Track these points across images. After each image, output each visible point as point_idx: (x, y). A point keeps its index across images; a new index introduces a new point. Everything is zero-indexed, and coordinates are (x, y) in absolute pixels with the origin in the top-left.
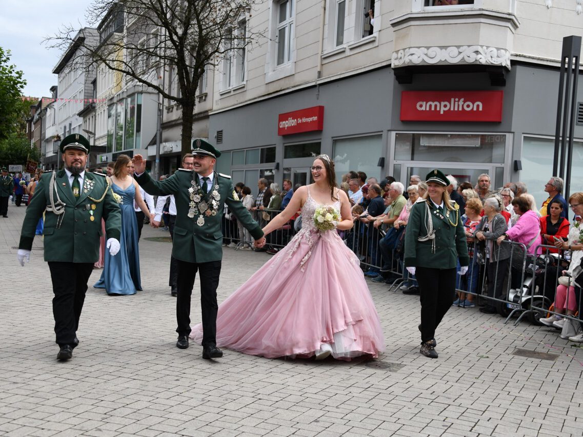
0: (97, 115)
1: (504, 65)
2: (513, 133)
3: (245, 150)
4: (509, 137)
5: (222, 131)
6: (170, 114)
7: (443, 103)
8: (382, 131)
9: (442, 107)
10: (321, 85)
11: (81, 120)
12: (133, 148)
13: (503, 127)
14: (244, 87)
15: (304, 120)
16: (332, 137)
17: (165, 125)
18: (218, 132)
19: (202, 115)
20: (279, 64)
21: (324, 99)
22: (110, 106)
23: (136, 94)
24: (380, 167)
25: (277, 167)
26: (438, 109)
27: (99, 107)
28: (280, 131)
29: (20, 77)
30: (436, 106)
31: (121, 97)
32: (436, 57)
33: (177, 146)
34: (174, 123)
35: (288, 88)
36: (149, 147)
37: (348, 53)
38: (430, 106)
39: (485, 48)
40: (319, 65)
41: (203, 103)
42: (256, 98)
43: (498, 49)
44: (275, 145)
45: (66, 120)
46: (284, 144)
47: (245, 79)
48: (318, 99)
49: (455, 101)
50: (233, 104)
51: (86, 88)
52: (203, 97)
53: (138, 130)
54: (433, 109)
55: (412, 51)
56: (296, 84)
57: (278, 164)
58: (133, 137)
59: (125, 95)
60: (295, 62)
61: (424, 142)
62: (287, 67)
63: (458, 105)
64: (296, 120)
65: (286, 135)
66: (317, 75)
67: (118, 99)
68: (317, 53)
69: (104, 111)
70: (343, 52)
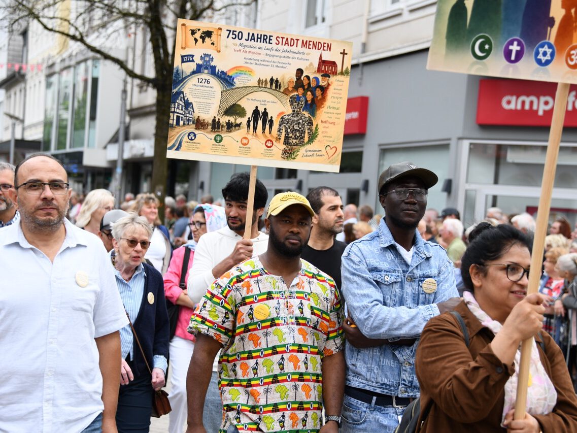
0: (28, 87)
6: (143, 95)
7: (543, 99)
8: (449, 139)
9: (542, 105)
10: (366, 64)
12: (82, 144)
16: (380, 145)
17: (136, 112)
20: (307, 25)
21: (370, 87)
22: (49, 76)
23: (91, 62)
24: (445, 194)
25: (300, 185)
26: (535, 107)
27: (32, 77)
30: (531, 103)
31: (67, 63)
34: (148, 110)
36: (109, 147)
37: (406, 16)
38: (523, 103)
40: (364, 31)
48: (360, 84)
51: (11, 42)
53: (93, 118)
54: (527, 107)
57: (301, 182)
58: (83, 128)
59: (73, 62)
60: (331, 27)
61: (512, 157)
62: (321, 32)
63: (567, 103)
66: (359, 48)
67: (63, 65)
68: (362, 15)
69: (40, 82)
70: (399, 15)
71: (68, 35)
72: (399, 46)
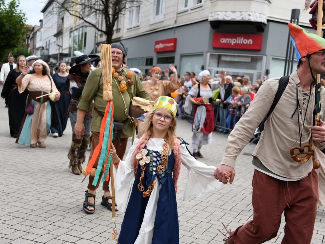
0: (64, 36)
1: (263, 22)
2: (267, 55)
3: (138, 59)
4: (265, 58)
6: (102, 38)
7: (233, 40)
8: (203, 52)
9: (233, 42)
10: (176, 27)
11: (55, 39)
13: (261, 52)
14: (138, 26)
16: (180, 54)
19: (117, 40)
20: (156, 15)
21: (177, 35)
22: (71, 32)
23: (84, 27)
26: (231, 42)
27: (65, 33)
28: (156, 50)
29: (24, 16)
30: (230, 41)
31: (76, 28)
32: (230, 16)
35: (160, 28)
37: (190, 12)
38: (227, 41)
39: (253, 13)
40: (175, 16)
41: (118, 33)
42: (144, 32)
43: (260, 14)
44: (153, 57)
45: (47, 38)
46: (157, 56)
47: (140, 22)
48: (174, 34)
49: (239, 39)
50: (133, 35)
52: (118, 30)
53: (85, 46)
54: (228, 42)
55: (219, 13)
56: (164, 26)
58: (82, 49)
59: (79, 27)
60: (164, 15)
61: (223, 59)
62: (161, 17)
63: (241, 41)
65: (158, 52)
66: (174, 22)
68: (175, 11)
69: (67, 35)
70: (187, 11)
71: (77, 17)
72: (187, 21)
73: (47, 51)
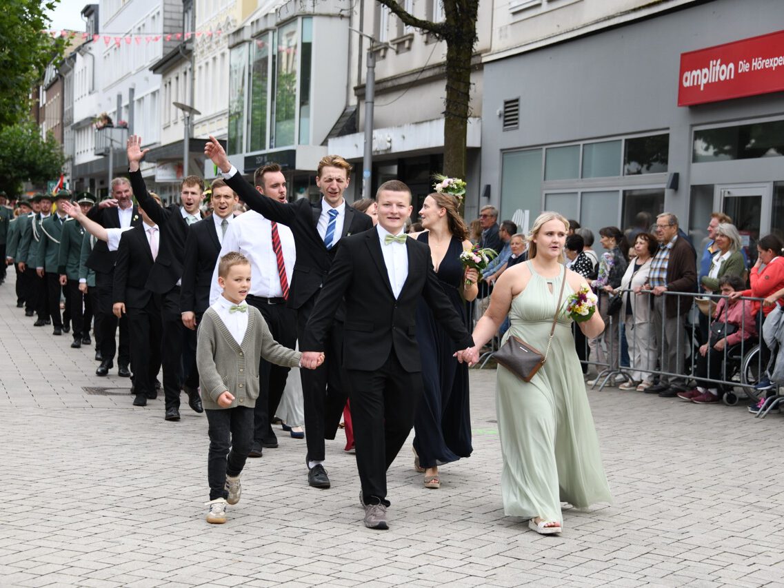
0: (196, 68)
3: (581, 143)
5: (517, 100)
6: (379, 64)
11: (156, 81)
12: (292, 142)
15: (758, 64)
18: (506, 103)
22: (235, 47)
23: (300, 20)
25: (675, 183)
27: (202, 52)
28: (685, 95)
31: (262, 27)
33: (404, 137)
34: (390, 84)
36: (331, 141)
42: (609, 18)
44: (668, 129)
45: (121, 80)
46: (692, 126)
50: (545, 35)
51: (168, 8)
53: (305, 101)
57: (676, 177)
58: (289, 116)
59: (271, 23)
64: (731, 65)
65: (701, 103)
67: (255, 31)
69: (214, 59)
73: (125, 131)
